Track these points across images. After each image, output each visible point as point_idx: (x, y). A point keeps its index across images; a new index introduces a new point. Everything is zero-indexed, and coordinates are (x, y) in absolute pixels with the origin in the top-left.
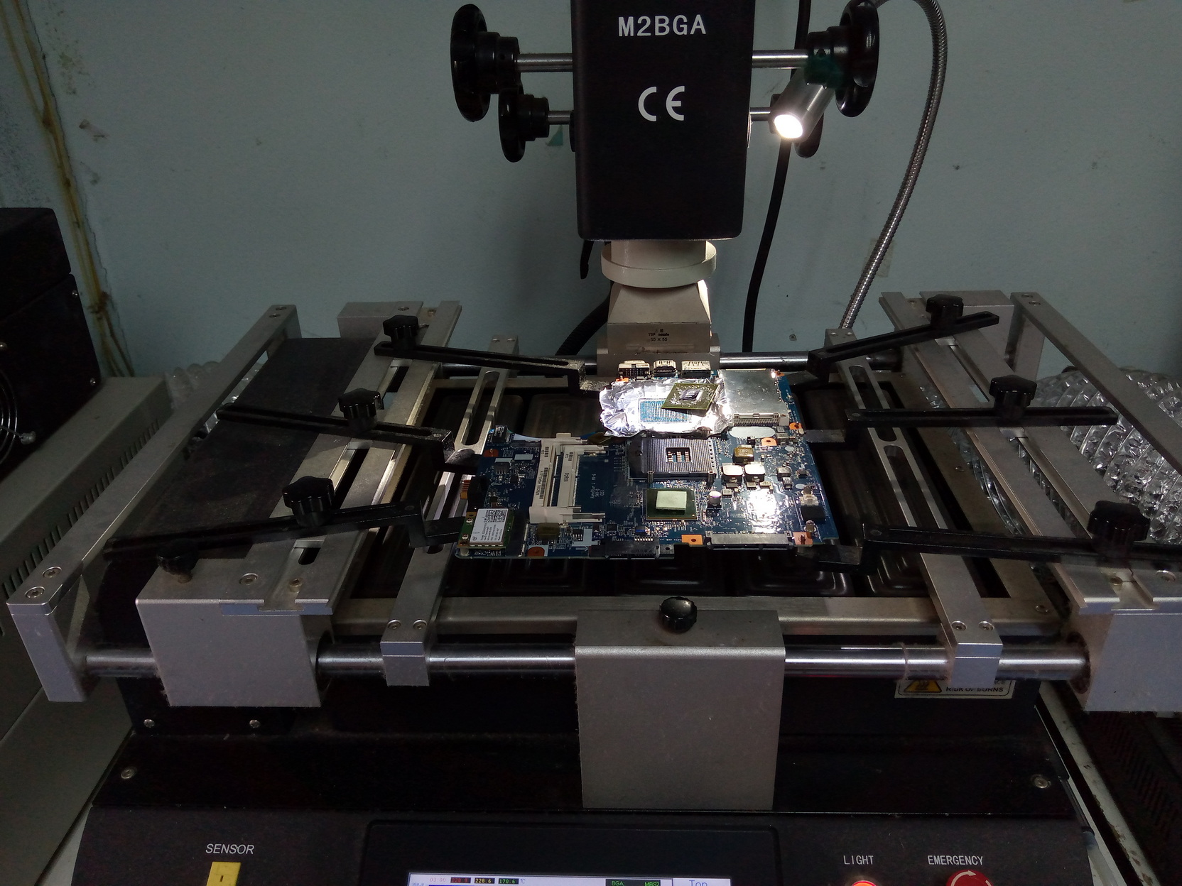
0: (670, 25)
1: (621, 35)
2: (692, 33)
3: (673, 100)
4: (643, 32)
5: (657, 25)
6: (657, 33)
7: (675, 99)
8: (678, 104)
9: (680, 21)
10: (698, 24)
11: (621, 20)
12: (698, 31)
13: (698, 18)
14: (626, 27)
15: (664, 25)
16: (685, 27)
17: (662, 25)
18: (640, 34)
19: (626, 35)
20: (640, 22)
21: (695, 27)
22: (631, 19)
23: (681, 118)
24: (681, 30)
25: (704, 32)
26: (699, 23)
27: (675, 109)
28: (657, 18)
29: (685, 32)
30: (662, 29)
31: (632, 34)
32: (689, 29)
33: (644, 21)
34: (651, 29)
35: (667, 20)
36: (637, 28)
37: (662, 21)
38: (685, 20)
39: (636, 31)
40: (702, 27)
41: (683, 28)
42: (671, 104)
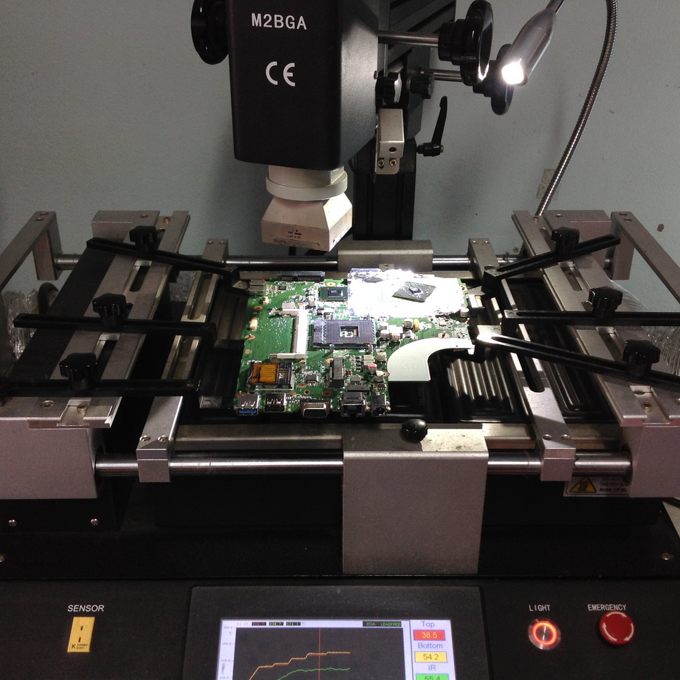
0: (284, 21)
1: (253, 25)
2: (298, 28)
3: (287, 72)
4: (268, 24)
5: (276, 21)
6: (276, 26)
7: (289, 71)
8: (291, 75)
9: (290, 20)
11: (253, 15)
12: (302, 27)
13: (301, 18)
14: (256, 20)
15: (281, 21)
16: (293, 23)
17: (279, 21)
18: (265, 25)
19: (257, 25)
20: (265, 17)
21: (299, 24)
22: (259, 15)
23: (293, 84)
24: (291, 25)
25: (305, 28)
26: (302, 22)
27: (289, 78)
28: (276, 16)
29: (293, 27)
30: (279, 24)
31: (260, 25)
32: (296, 26)
33: (268, 18)
34: (272, 23)
35: (282, 18)
36: (263, 21)
37: (279, 18)
38: (293, 19)
39: (263, 24)
40: (304, 24)
42: (287, 75)
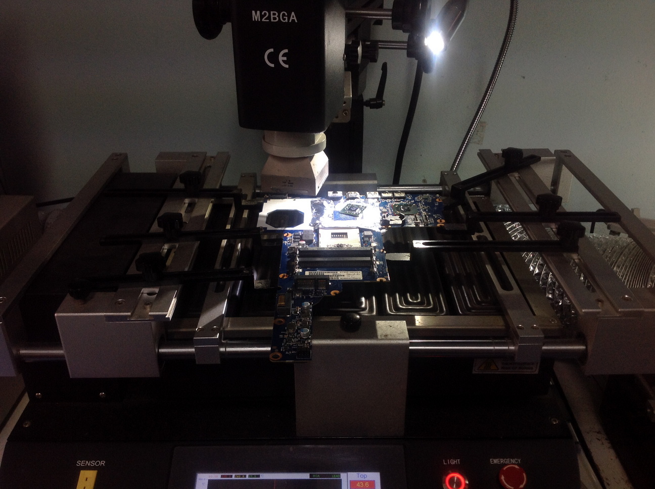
1: (254, 20)
2: (290, 21)
3: (282, 56)
4: (265, 19)
5: (272, 16)
6: (272, 20)
7: (283, 56)
8: (285, 59)
9: (284, 15)
10: (293, 17)
11: (253, 12)
12: (293, 20)
13: (293, 14)
14: (256, 16)
15: (276, 16)
16: (286, 18)
17: (275, 16)
18: (263, 20)
19: (256, 20)
20: (263, 14)
21: (291, 18)
22: (258, 12)
23: (287, 66)
25: (296, 21)
27: (283, 61)
28: (272, 12)
29: (286, 21)
30: (275, 19)
31: (259, 20)
32: (289, 19)
33: (265, 14)
34: (269, 18)
35: (277, 14)
36: (262, 17)
37: (274, 14)
38: (286, 15)
39: (261, 19)
40: (295, 18)
41: (285, 19)
42: (281, 59)
